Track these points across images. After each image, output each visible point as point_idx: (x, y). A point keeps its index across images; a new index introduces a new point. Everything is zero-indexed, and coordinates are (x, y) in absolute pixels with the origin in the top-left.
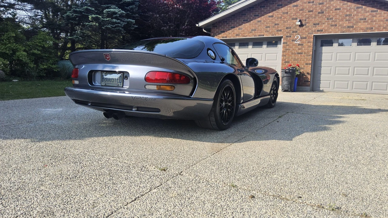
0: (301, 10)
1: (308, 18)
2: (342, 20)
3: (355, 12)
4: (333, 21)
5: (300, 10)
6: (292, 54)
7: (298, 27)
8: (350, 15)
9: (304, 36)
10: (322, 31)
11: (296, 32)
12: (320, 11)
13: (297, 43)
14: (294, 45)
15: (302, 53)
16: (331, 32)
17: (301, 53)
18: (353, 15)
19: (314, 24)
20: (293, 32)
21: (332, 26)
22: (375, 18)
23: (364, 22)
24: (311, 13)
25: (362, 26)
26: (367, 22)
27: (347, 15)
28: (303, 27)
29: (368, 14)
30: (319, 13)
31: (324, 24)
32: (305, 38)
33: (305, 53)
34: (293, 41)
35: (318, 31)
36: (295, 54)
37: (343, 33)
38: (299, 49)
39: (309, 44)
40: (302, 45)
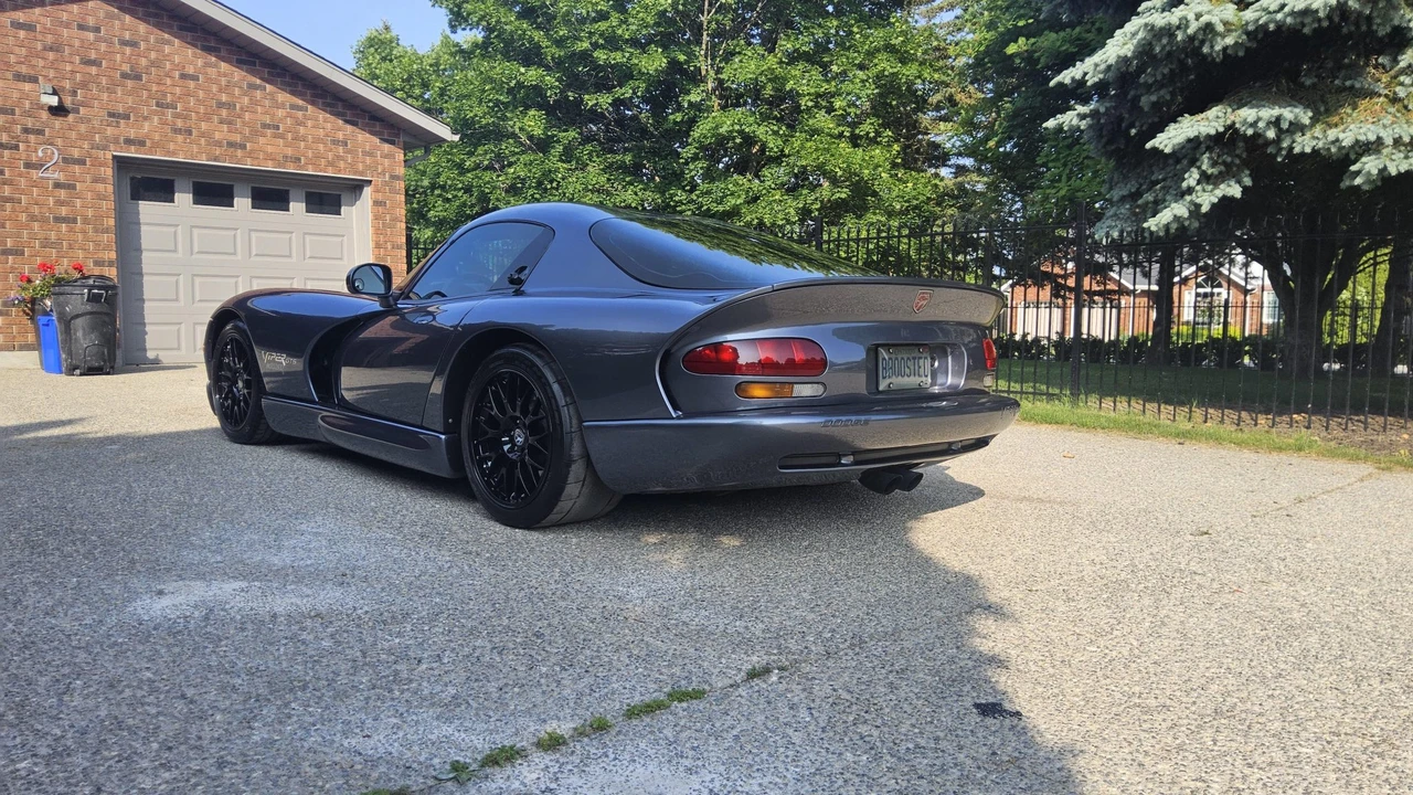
0: (51, 49)
1: (84, 85)
2: (207, 118)
3: (246, 100)
4: (177, 116)
5: (45, 49)
6: (33, 218)
7: (45, 115)
8: (230, 106)
9: (76, 153)
10: (142, 143)
11: (40, 132)
12: (126, 68)
13: (48, 178)
14: (35, 184)
15: (74, 221)
16: (174, 154)
17: (71, 220)
18: (242, 109)
19: (111, 115)
20: (26, 131)
21: (177, 131)
22: (302, 130)
23: (275, 136)
24: (94, 70)
25: (270, 149)
26: (282, 136)
27: (221, 105)
28: (66, 116)
29: (280, 113)
30: (124, 76)
31: (145, 118)
32: (82, 162)
33: (86, 221)
34: (28, 165)
35: (129, 142)
36: (44, 220)
37: (215, 160)
38: (60, 203)
39: (100, 187)
40: (71, 187)
